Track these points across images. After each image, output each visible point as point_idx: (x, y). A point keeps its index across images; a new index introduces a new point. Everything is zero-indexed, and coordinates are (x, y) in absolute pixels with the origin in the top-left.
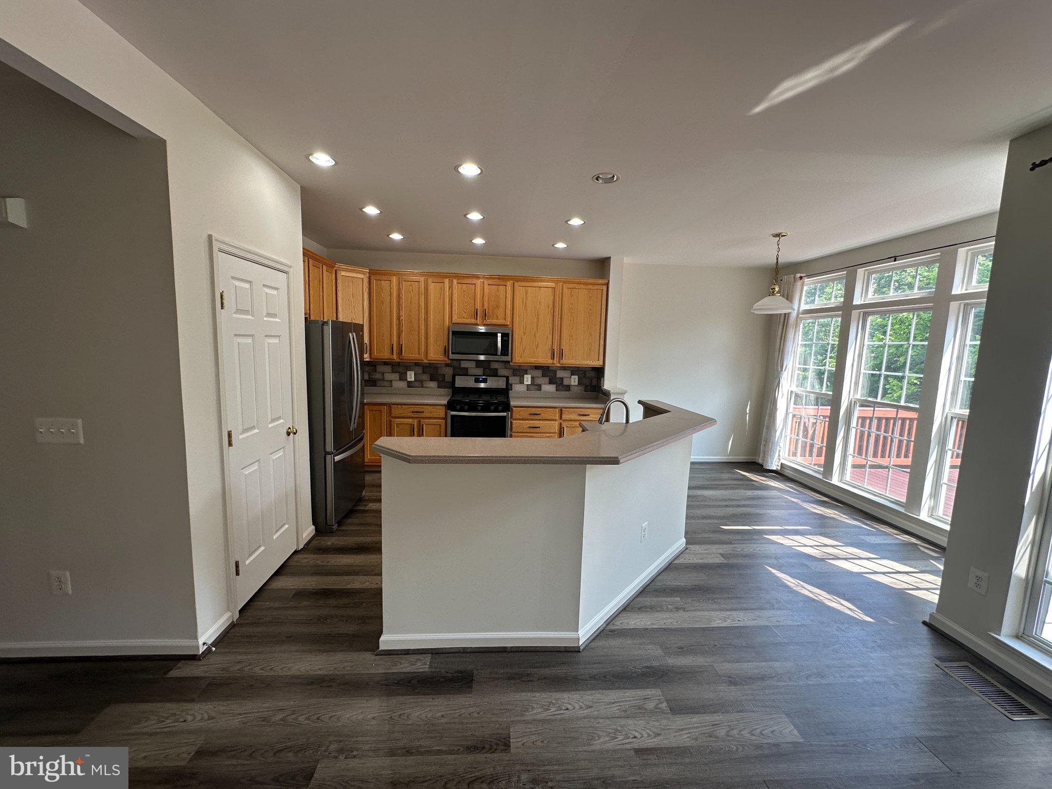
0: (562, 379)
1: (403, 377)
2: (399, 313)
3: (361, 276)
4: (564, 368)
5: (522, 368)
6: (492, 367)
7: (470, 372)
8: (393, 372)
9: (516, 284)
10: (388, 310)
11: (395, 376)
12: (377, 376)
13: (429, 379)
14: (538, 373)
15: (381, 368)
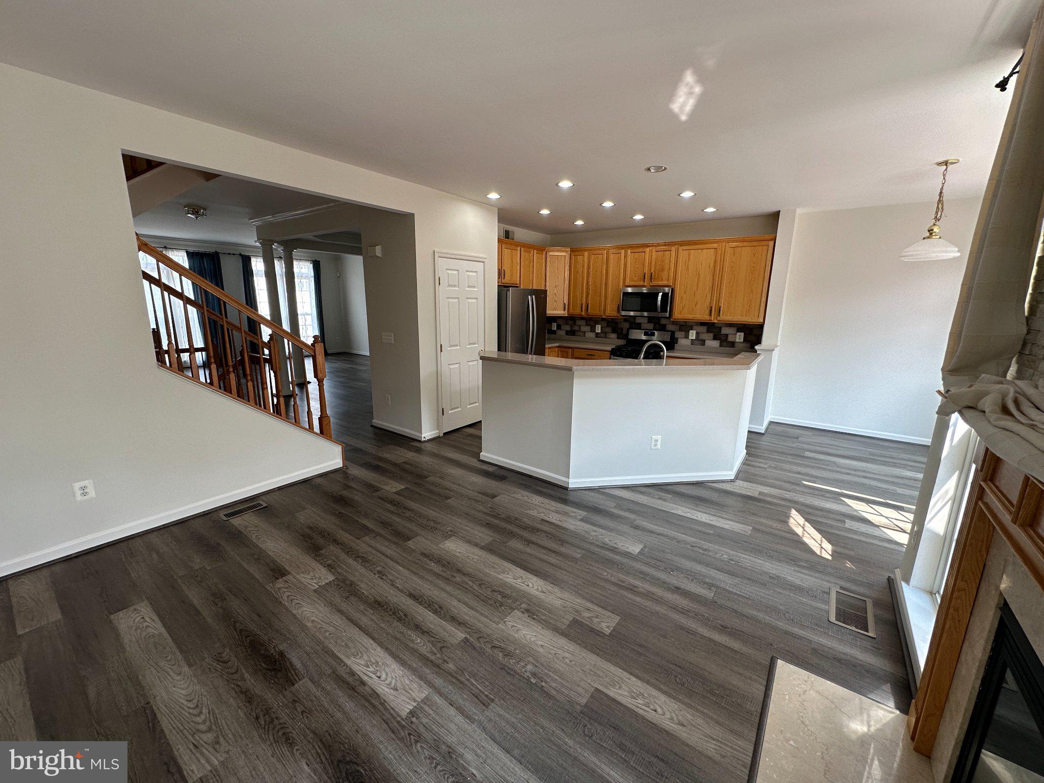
0: (727, 335)
1: (593, 330)
2: (588, 280)
3: (564, 254)
4: (730, 325)
5: (688, 324)
6: (661, 323)
7: (643, 326)
8: (586, 325)
9: (680, 248)
10: (581, 279)
11: (587, 328)
12: (576, 328)
13: (611, 331)
14: (704, 329)
15: (579, 322)
